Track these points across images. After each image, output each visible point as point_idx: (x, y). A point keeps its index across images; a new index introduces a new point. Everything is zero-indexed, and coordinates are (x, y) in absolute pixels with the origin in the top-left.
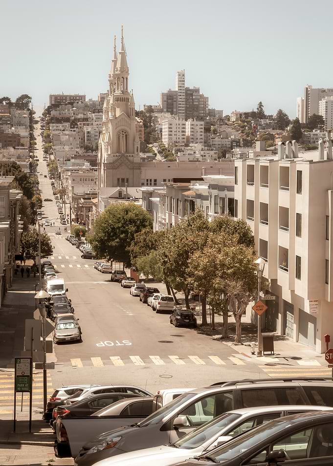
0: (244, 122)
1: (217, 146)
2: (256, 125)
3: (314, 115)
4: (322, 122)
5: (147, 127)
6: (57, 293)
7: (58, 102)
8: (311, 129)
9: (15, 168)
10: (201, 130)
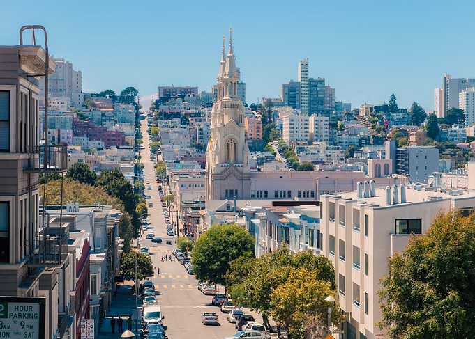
0: (374, 116)
1: (344, 144)
2: (389, 120)
3: (454, 109)
4: (463, 117)
5: (266, 123)
6: (153, 320)
7: (167, 95)
8: (450, 124)
9: (117, 176)
10: (326, 126)
